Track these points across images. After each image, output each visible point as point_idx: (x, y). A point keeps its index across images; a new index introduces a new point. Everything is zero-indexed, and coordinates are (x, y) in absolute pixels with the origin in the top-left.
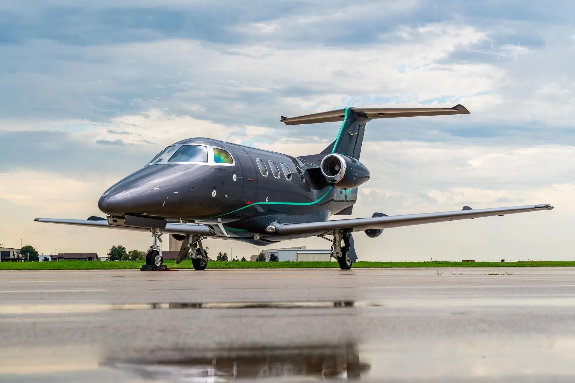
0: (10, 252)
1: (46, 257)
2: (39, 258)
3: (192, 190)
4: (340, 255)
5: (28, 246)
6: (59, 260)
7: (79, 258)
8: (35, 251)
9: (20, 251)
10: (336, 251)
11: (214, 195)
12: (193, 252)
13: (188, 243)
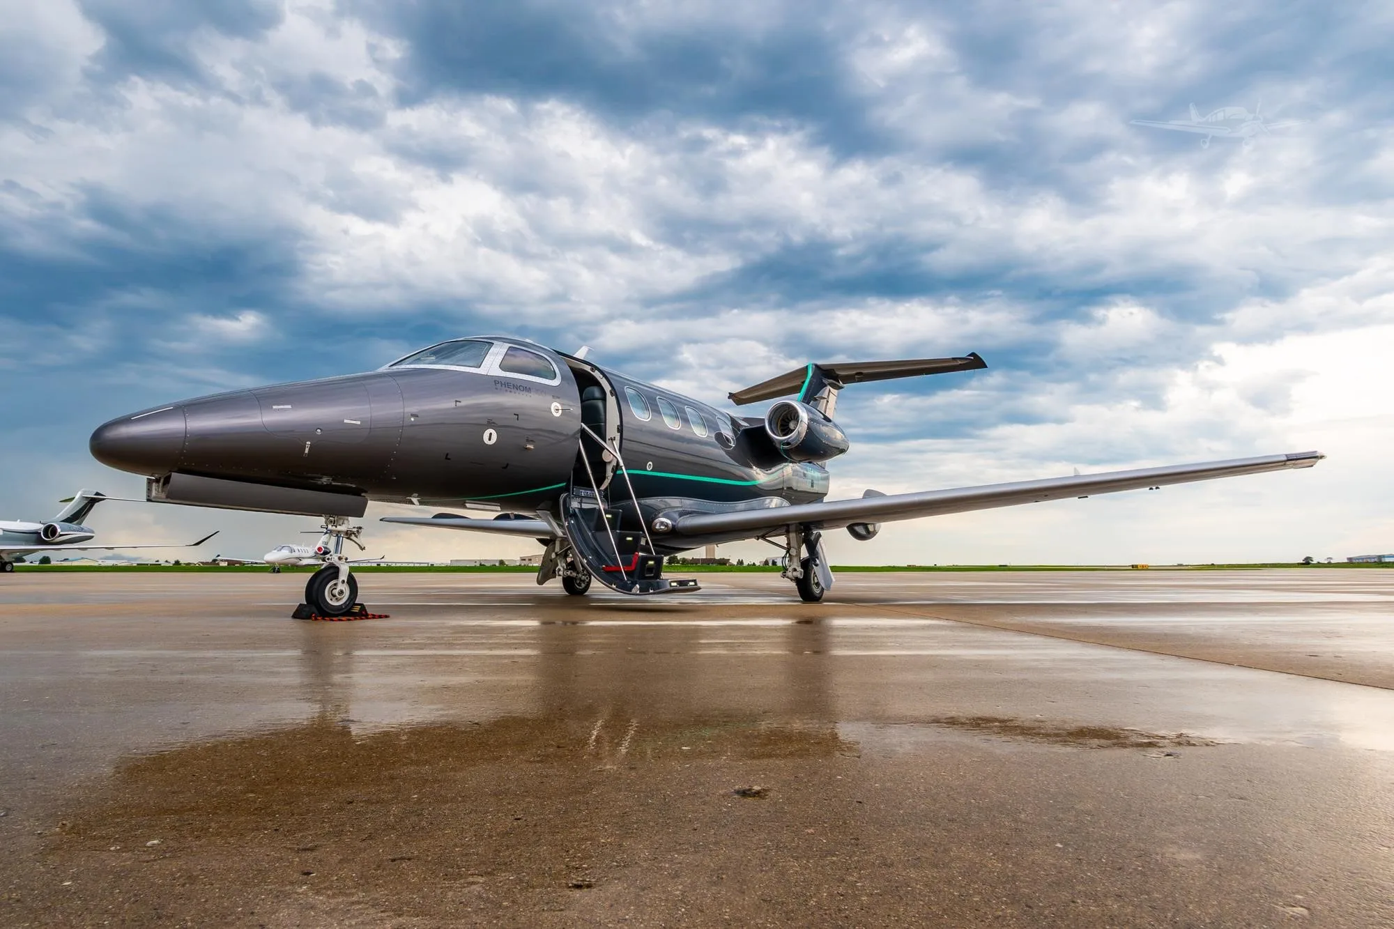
3: (412, 420)
4: (799, 573)
10: (792, 567)
11: (490, 439)
12: (561, 566)
13: (554, 551)
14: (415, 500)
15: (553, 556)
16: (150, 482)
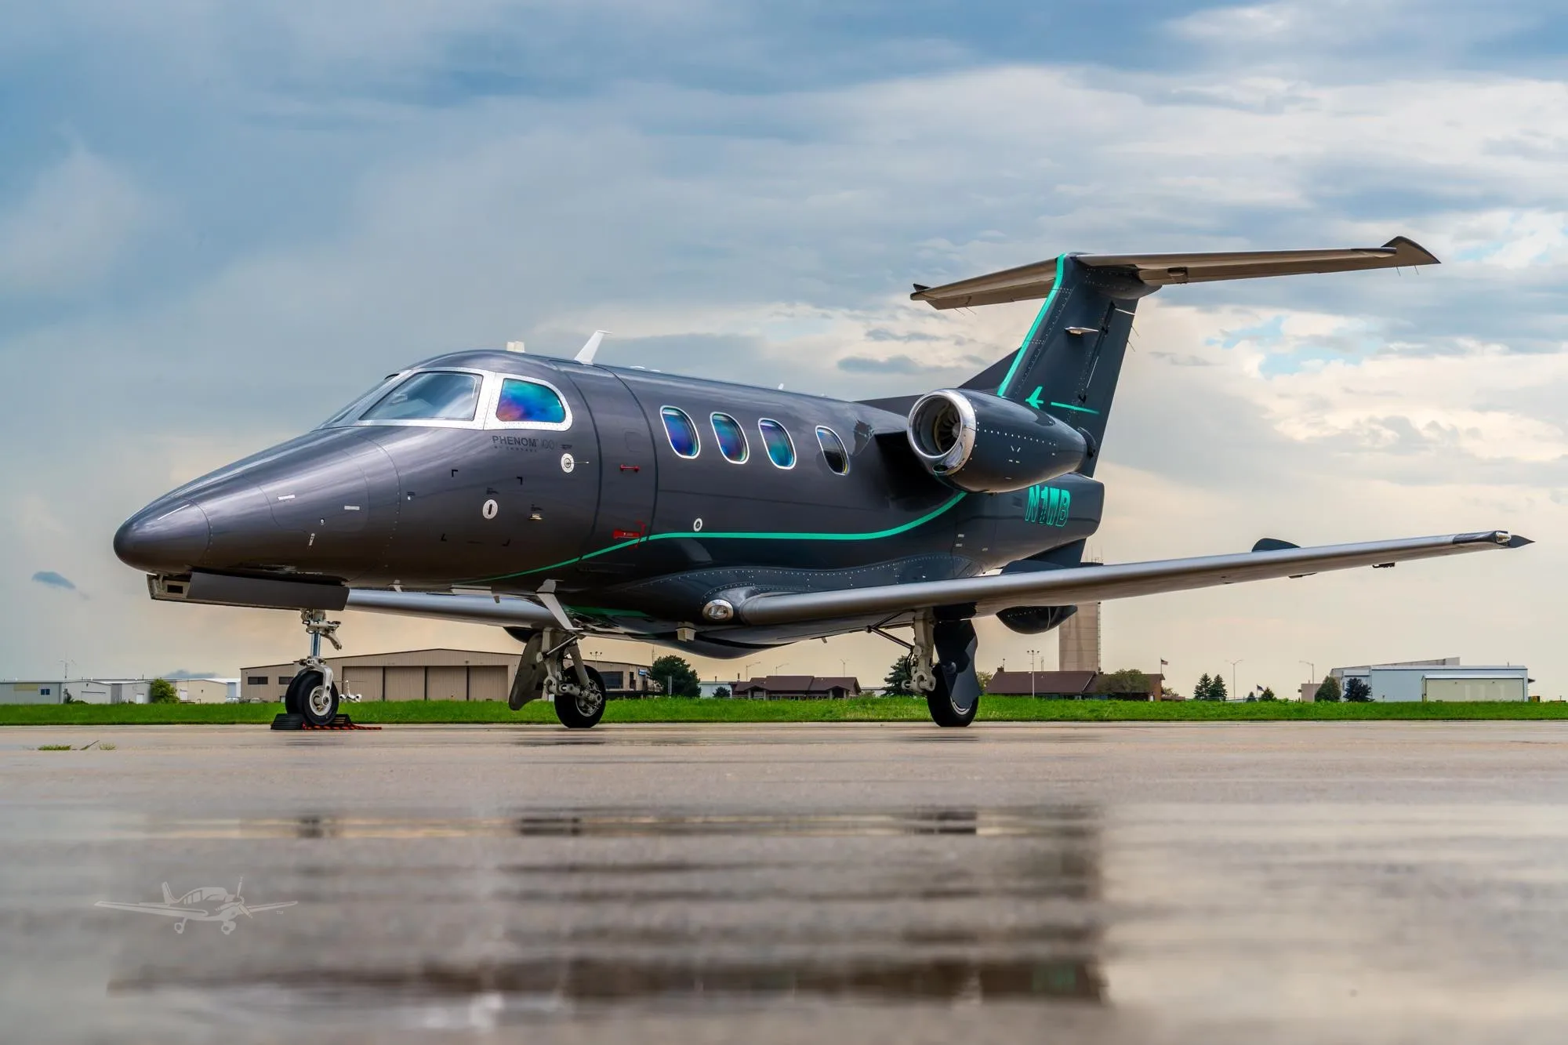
0: (622, 673)
1: (723, 687)
2: (700, 690)
3: (409, 498)
4: (929, 683)
5: (671, 656)
6: (752, 696)
7: (806, 689)
8: (690, 669)
9: (649, 670)
10: (918, 674)
11: (490, 513)
12: (553, 675)
13: (539, 650)
14: (397, 587)
15: (539, 658)
16: (150, 578)
